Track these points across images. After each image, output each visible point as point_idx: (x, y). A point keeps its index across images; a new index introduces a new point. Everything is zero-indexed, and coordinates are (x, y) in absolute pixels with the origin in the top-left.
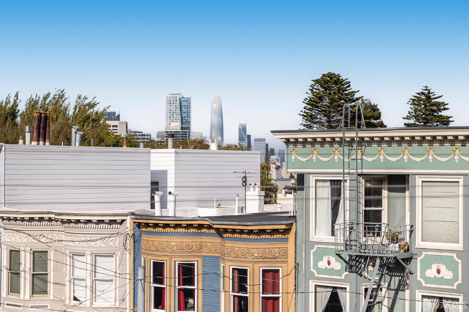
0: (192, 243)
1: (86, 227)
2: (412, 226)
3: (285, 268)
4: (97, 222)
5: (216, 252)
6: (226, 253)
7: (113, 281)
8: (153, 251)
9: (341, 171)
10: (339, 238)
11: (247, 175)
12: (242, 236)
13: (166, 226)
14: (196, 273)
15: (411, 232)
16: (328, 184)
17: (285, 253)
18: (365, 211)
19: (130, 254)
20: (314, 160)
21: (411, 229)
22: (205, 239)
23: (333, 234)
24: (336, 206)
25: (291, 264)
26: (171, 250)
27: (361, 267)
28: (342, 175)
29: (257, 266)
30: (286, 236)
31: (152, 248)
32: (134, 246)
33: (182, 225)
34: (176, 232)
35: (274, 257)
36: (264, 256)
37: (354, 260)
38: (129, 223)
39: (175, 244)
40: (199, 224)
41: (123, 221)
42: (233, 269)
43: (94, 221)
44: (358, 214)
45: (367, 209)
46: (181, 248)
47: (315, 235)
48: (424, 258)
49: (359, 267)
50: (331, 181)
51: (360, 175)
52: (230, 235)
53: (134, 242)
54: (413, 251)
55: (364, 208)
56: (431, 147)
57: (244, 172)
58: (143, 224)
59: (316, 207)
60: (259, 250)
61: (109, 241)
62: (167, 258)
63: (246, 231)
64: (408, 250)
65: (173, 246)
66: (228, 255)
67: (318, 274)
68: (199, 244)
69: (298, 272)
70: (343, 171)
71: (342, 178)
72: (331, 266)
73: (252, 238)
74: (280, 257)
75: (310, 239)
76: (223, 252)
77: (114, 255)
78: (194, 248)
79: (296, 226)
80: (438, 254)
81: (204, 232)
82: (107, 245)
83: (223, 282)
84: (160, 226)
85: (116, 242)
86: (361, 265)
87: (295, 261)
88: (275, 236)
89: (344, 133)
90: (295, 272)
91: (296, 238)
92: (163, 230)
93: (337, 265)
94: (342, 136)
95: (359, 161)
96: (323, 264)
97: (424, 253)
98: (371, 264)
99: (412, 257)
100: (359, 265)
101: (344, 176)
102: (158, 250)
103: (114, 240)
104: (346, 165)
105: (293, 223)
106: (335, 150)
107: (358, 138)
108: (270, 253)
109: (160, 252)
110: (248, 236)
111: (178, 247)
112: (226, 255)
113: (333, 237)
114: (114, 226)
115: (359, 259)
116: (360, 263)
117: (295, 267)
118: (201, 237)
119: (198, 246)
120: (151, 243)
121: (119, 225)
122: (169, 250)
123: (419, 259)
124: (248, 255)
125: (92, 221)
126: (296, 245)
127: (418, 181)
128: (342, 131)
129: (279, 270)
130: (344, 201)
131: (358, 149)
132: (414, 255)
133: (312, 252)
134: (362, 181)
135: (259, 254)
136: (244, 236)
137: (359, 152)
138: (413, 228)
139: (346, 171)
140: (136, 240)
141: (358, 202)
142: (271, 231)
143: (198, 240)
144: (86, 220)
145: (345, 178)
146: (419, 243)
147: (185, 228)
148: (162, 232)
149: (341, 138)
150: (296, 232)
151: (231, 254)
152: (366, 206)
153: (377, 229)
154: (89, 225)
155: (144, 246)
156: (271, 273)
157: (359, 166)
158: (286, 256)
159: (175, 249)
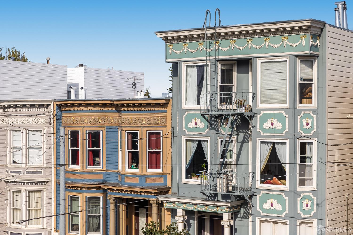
0: (98, 117)
1: (21, 110)
2: (254, 94)
3: (164, 131)
4: (29, 106)
5: (115, 123)
6: (123, 121)
7: (41, 149)
8: (71, 124)
9: (205, 58)
10: (203, 106)
11: (136, 81)
12: (134, 109)
13: (80, 105)
14: (101, 139)
15: (253, 97)
16: (195, 68)
17: (165, 120)
18: (221, 86)
19: (54, 129)
20: (185, 52)
21: (253, 96)
22: (108, 114)
23: (199, 103)
24: (200, 84)
25: (169, 127)
26: (84, 123)
27: (218, 125)
28: (205, 61)
29: (145, 130)
30: (165, 109)
31: (70, 122)
32: (57, 123)
33: (91, 104)
34: (87, 110)
35: (157, 123)
36: (150, 122)
37: (213, 121)
38: (53, 106)
39: (86, 118)
40: (103, 104)
41: (48, 105)
42: (128, 133)
43: (28, 106)
44: (216, 88)
45: (222, 85)
46: (90, 121)
47: (186, 105)
48: (262, 115)
49: (216, 125)
50: (197, 66)
51: (217, 60)
52: (125, 109)
53: (57, 119)
54: (254, 111)
55: (220, 84)
56: (268, 38)
57: (134, 79)
58: (63, 105)
59: (186, 85)
60: (147, 118)
61: (38, 120)
62: (81, 129)
63: (137, 105)
64: (251, 111)
65: (84, 120)
66: (124, 123)
67: (188, 132)
68: (103, 118)
69: (174, 133)
70: (206, 58)
71: (205, 64)
72: (197, 125)
73: (141, 110)
74: (161, 123)
75: (182, 108)
76: (121, 122)
77: (42, 130)
78: (100, 121)
79: (172, 101)
80: (272, 112)
81: (107, 109)
82: (37, 123)
83: (121, 144)
84: (75, 105)
85: (44, 121)
86: (218, 124)
87: (172, 126)
88: (158, 108)
89: (206, 31)
90: (172, 134)
91: (172, 110)
92: (78, 108)
93: (201, 124)
94: (205, 33)
95: (217, 51)
96: (191, 125)
97: (262, 112)
98: (225, 123)
99: (254, 115)
100: (216, 124)
101: (206, 62)
102: (74, 123)
103: (42, 119)
104: (208, 54)
105: (170, 99)
106: (200, 44)
107: (216, 34)
108: (154, 120)
109: (76, 124)
110: (138, 109)
111: (88, 120)
112: (123, 123)
113: (199, 106)
114: (42, 109)
115: (216, 120)
116: (217, 122)
117: (172, 130)
118: (105, 113)
119: (103, 119)
120: (69, 118)
121: (45, 109)
122: (82, 123)
123: (259, 116)
124: (138, 122)
125: (26, 105)
126: (172, 115)
127: (259, 62)
128: (205, 29)
129: (160, 132)
130: (207, 78)
131: (216, 42)
132: (255, 114)
133: (184, 116)
134: (219, 65)
135: (146, 121)
136: (136, 109)
137: (217, 44)
138: (254, 95)
139: (208, 58)
140: (58, 118)
141: (217, 80)
142: (154, 104)
143: (103, 115)
144: (22, 105)
145: (207, 64)
146: (259, 105)
147: (93, 106)
148: (77, 110)
149: (204, 34)
150: (172, 105)
151: (126, 122)
152: (221, 83)
153: (230, 95)
154: (24, 109)
155: (64, 121)
156: (155, 135)
157: (217, 54)
158: (165, 123)
159: (86, 122)
